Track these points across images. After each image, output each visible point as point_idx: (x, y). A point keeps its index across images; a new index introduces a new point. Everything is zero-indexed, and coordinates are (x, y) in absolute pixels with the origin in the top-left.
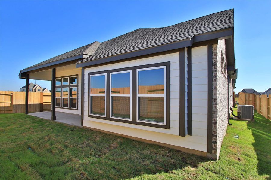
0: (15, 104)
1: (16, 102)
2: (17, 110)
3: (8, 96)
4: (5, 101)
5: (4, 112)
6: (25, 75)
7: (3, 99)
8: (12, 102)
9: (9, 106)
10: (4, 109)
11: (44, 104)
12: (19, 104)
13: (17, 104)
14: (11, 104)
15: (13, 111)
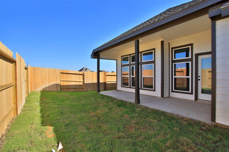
0: (86, 83)
1: (87, 81)
2: (88, 89)
3: (81, 76)
4: (79, 80)
5: (79, 90)
6: (96, 54)
7: (78, 78)
8: (84, 81)
9: (82, 85)
10: (79, 87)
11: (107, 83)
12: (89, 83)
13: (87, 83)
14: (84, 82)
15: (85, 90)
